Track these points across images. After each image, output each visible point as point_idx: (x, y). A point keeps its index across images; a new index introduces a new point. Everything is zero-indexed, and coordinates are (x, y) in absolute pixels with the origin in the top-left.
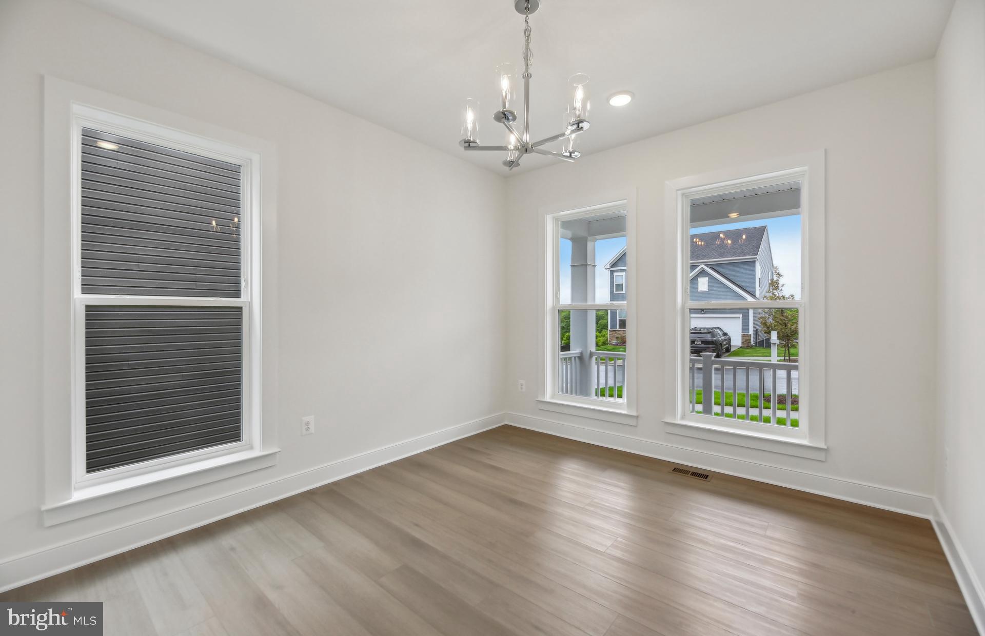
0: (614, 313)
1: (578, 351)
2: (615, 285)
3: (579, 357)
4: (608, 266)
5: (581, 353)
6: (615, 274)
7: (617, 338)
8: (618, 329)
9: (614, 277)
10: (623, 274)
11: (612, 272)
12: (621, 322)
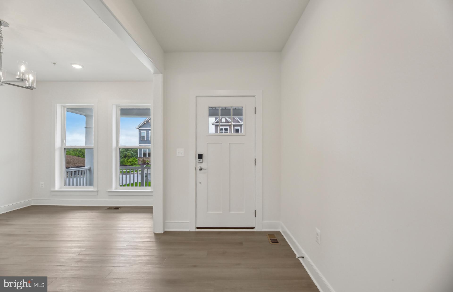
0: (141, 150)
1: (89, 167)
2: (141, 137)
3: (89, 170)
4: (138, 127)
5: (90, 168)
6: (141, 131)
7: (142, 161)
8: (143, 157)
9: (141, 133)
10: (145, 131)
11: (140, 130)
12: (144, 154)
